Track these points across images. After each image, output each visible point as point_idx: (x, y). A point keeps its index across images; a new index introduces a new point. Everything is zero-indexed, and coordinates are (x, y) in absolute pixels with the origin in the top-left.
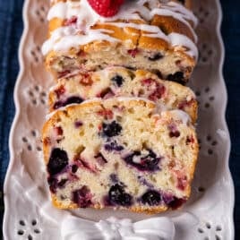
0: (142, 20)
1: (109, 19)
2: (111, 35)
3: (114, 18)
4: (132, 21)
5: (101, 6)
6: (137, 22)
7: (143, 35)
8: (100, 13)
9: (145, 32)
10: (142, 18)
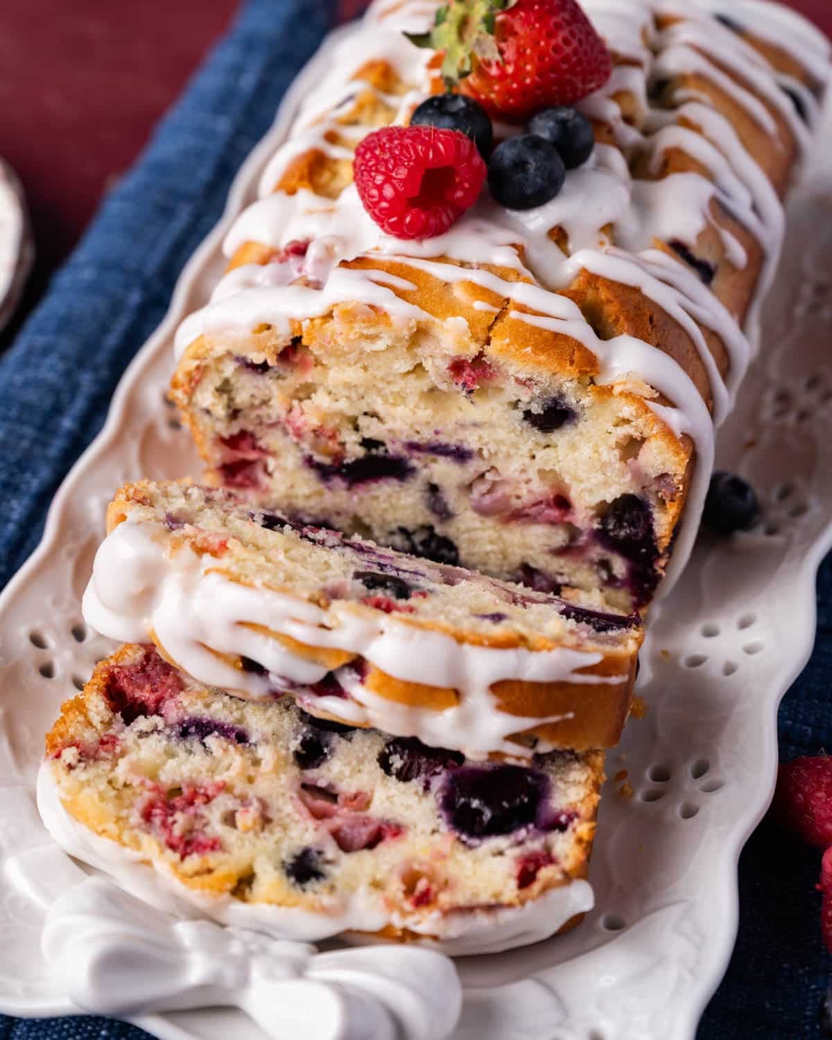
0: (528, 274)
1: (409, 246)
2: (401, 294)
3: (430, 246)
4: (489, 268)
5: (388, 192)
6: (504, 274)
7: (513, 314)
8: (381, 218)
9: (523, 309)
10: (527, 265)
